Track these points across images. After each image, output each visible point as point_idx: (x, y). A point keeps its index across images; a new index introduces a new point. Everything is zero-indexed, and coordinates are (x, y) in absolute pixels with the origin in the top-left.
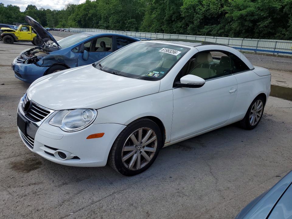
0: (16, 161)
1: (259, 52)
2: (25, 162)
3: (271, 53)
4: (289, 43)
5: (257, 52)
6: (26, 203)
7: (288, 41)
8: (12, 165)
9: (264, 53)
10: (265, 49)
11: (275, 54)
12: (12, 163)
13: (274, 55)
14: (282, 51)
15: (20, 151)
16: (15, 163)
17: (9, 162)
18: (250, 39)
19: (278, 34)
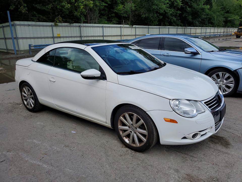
0: (223, 147)
2: (218, 143)
6: (237, 128)
8: (228, 147)
12: (227, 147)
15: (213, 153)
16: (225, 146)
17: (228, 149)
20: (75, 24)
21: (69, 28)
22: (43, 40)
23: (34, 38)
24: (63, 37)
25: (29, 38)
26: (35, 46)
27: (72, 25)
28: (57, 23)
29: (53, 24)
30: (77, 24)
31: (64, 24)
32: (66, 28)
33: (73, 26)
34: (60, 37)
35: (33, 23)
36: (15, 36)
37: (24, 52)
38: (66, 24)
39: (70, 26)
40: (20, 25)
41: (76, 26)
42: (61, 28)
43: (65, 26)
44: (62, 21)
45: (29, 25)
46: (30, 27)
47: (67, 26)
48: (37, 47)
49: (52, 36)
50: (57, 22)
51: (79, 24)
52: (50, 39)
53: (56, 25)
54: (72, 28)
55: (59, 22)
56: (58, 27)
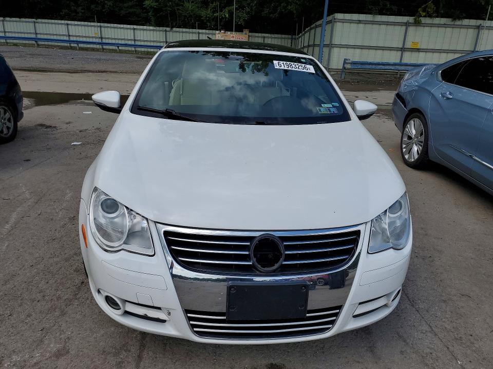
1: (43, 43)
3: (66, 45)
4: (88, 26)
5: (40, 43)
7: (86, 23)
9: (53, 44)
10: (52, 37)
11: (72, 45)
13: (72, 48)
14: (84, 40)
18: (18, 19)
19: (65, 11)
20: (466, 22)
21: (449, 30)
22: (380, 52)
23: (362, 47)
24: (426, 51)
25: (352, 47)
26: (354, 63)
27: (458, 22)
28: (421, 18)
29: (411, 19)
30: (473, 22)
31: (437, 21)
32: (442, 30)
33: (461, 27)
34: (418, 50)
35: (369, 17)
36: (327, 42)
37: (336, 73)
38: (443, 21)
39: (453, 26)
40: (343, 21)
41: (468, 27)
42: (427, 29)
43: (439, 26)
44: (433, 13)
45: (360, 22)
46: (361, 25)
47: (445, 26)
48: (358, 65)
49: (401, 46)
50: (421, 16)
51: (479, 22)
52: (395, 52)
53: (417, 23)
54: (456, 30)
55: (425, 16)
56: (422, 28)
